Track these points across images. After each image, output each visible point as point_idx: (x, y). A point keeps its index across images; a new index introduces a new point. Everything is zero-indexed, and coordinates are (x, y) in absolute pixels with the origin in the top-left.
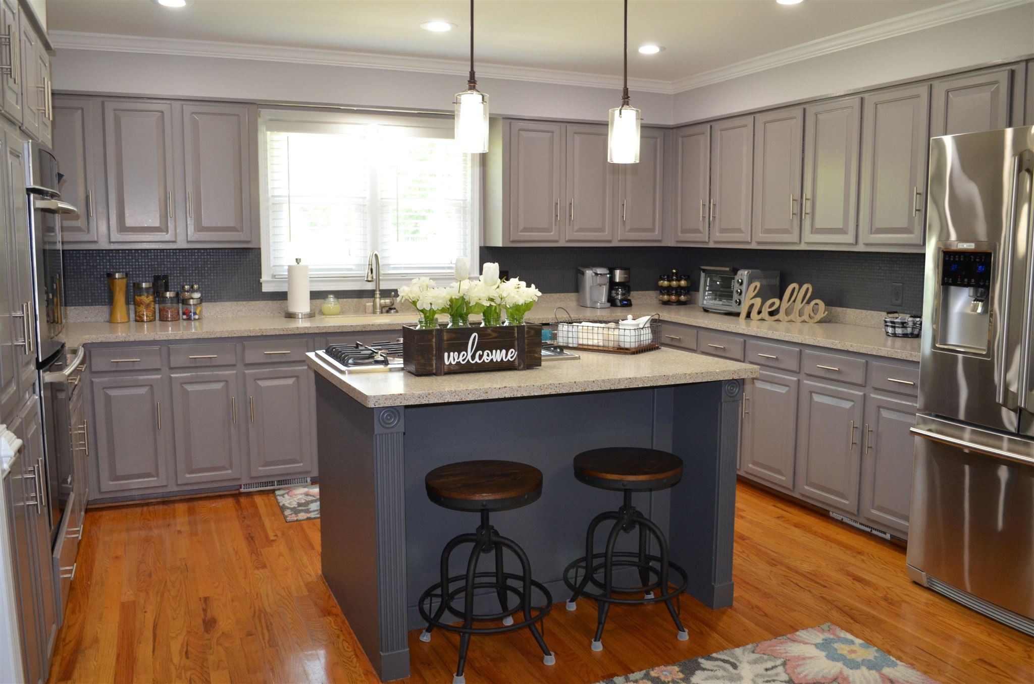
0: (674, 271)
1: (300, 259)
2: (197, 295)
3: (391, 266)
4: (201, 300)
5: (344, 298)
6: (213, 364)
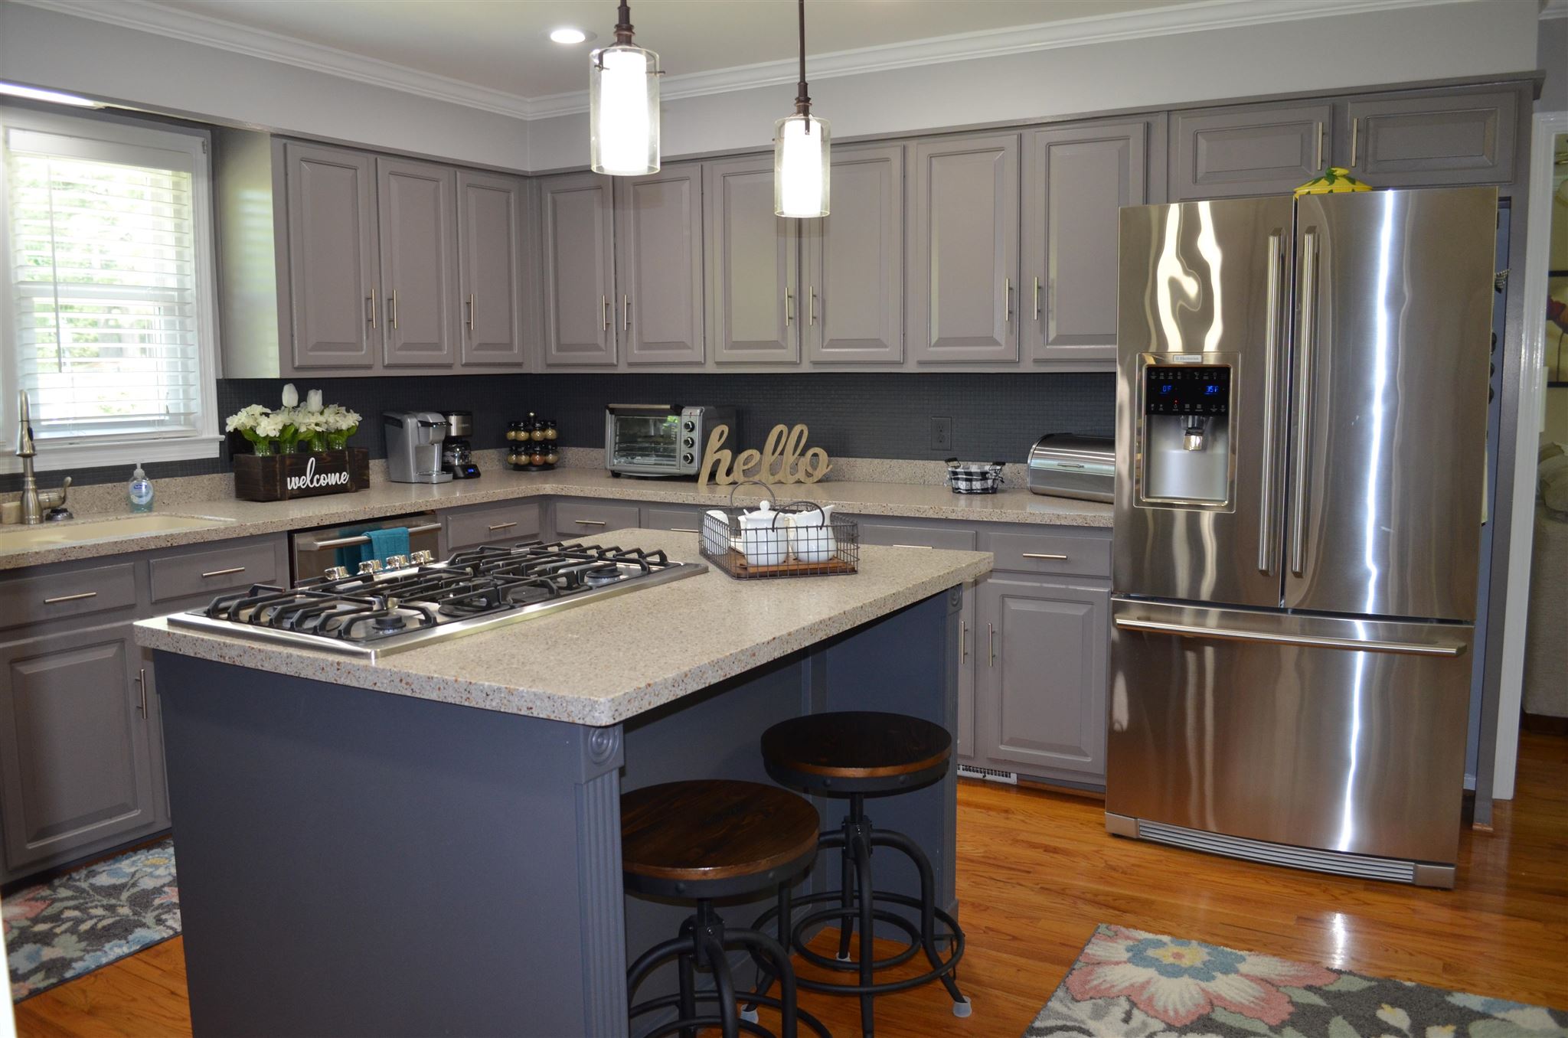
0: (532, 414)
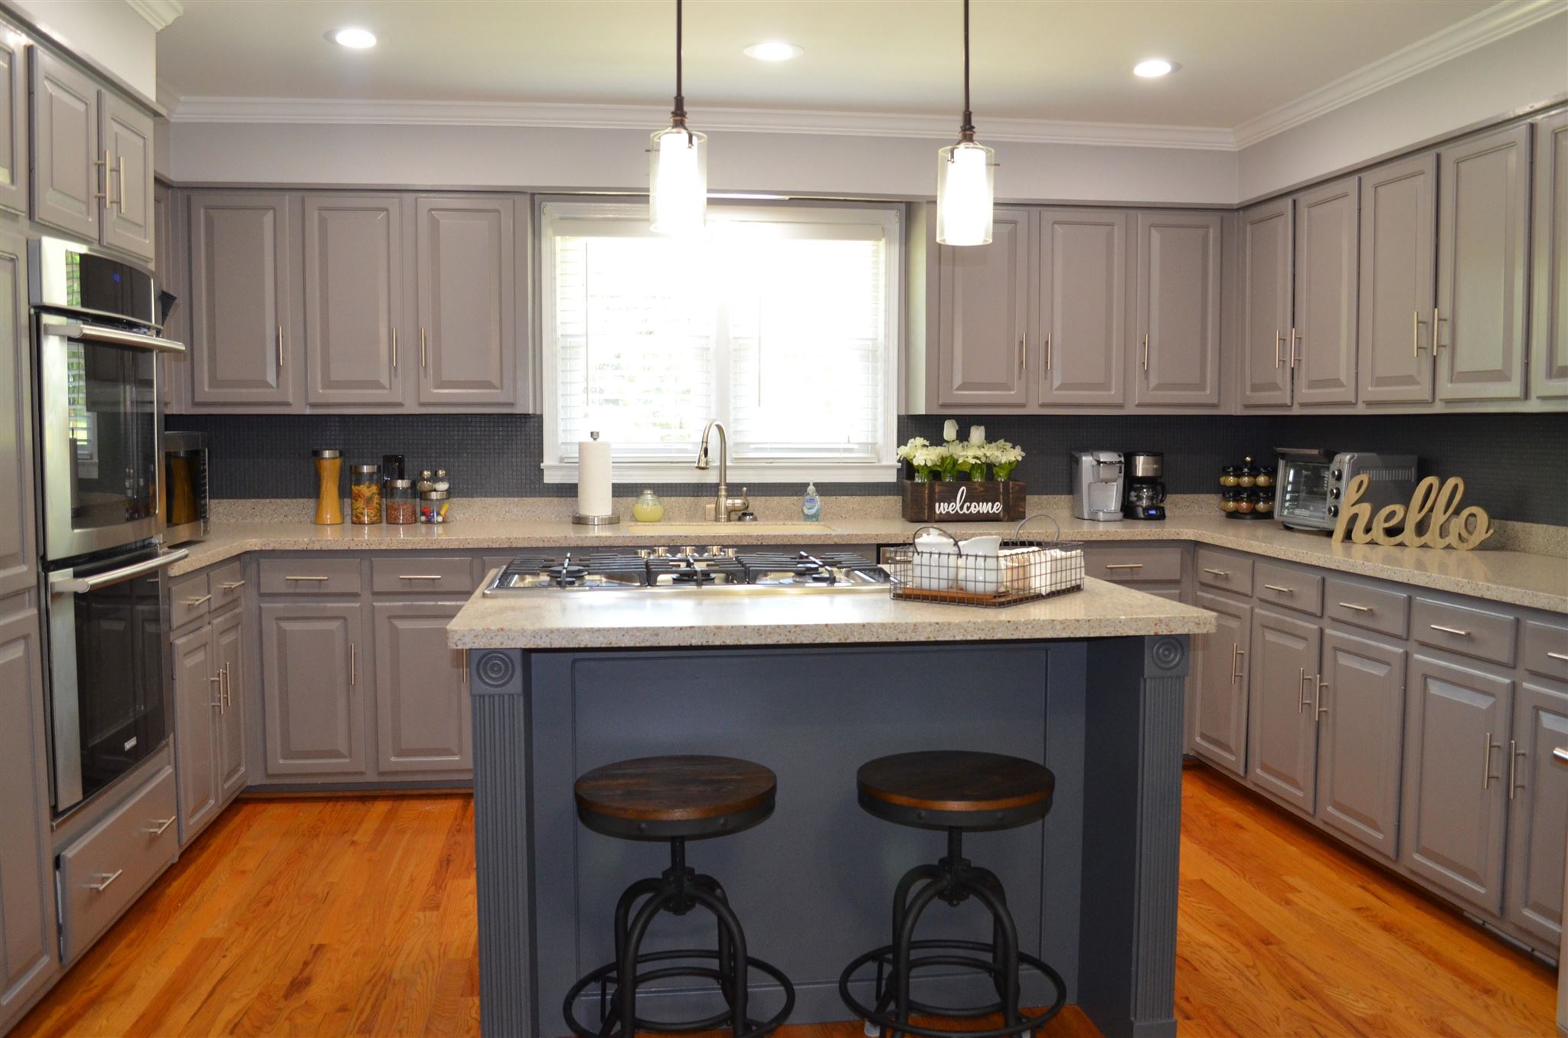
0: (1248, 459)
1: (598, 433)
2: (443, 486)
3: (752, 446)
4: (449, 493)
5: (671, 496)
6: (438, 589)
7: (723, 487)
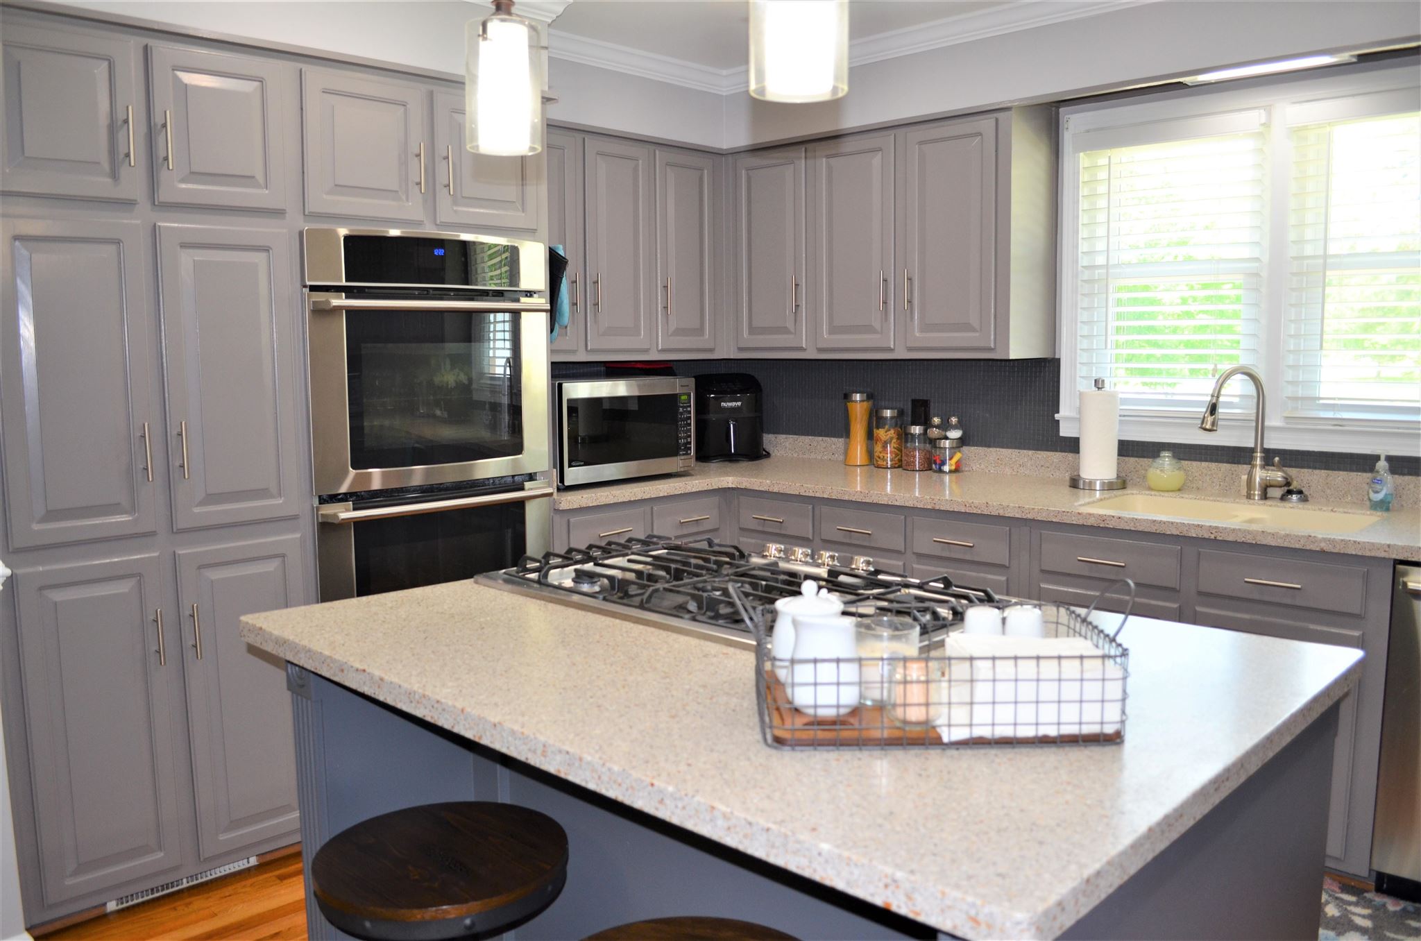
1: (1103, 381)
2: (955, 434)
4: (962, 442)
7: (1259, 454)
